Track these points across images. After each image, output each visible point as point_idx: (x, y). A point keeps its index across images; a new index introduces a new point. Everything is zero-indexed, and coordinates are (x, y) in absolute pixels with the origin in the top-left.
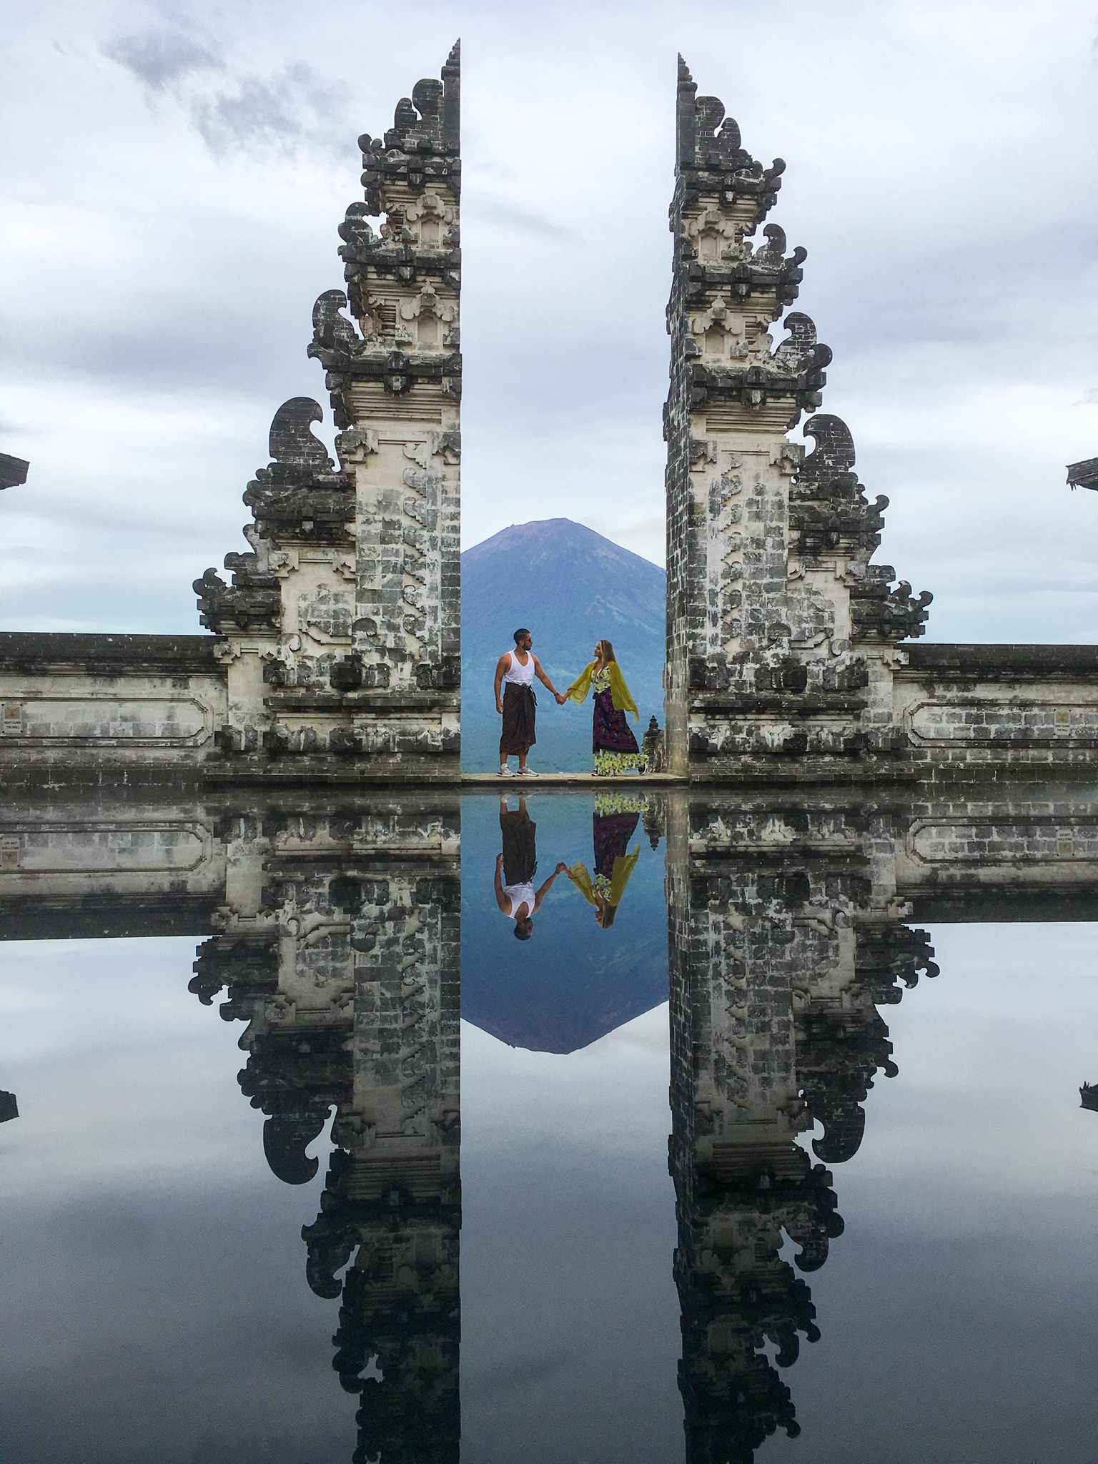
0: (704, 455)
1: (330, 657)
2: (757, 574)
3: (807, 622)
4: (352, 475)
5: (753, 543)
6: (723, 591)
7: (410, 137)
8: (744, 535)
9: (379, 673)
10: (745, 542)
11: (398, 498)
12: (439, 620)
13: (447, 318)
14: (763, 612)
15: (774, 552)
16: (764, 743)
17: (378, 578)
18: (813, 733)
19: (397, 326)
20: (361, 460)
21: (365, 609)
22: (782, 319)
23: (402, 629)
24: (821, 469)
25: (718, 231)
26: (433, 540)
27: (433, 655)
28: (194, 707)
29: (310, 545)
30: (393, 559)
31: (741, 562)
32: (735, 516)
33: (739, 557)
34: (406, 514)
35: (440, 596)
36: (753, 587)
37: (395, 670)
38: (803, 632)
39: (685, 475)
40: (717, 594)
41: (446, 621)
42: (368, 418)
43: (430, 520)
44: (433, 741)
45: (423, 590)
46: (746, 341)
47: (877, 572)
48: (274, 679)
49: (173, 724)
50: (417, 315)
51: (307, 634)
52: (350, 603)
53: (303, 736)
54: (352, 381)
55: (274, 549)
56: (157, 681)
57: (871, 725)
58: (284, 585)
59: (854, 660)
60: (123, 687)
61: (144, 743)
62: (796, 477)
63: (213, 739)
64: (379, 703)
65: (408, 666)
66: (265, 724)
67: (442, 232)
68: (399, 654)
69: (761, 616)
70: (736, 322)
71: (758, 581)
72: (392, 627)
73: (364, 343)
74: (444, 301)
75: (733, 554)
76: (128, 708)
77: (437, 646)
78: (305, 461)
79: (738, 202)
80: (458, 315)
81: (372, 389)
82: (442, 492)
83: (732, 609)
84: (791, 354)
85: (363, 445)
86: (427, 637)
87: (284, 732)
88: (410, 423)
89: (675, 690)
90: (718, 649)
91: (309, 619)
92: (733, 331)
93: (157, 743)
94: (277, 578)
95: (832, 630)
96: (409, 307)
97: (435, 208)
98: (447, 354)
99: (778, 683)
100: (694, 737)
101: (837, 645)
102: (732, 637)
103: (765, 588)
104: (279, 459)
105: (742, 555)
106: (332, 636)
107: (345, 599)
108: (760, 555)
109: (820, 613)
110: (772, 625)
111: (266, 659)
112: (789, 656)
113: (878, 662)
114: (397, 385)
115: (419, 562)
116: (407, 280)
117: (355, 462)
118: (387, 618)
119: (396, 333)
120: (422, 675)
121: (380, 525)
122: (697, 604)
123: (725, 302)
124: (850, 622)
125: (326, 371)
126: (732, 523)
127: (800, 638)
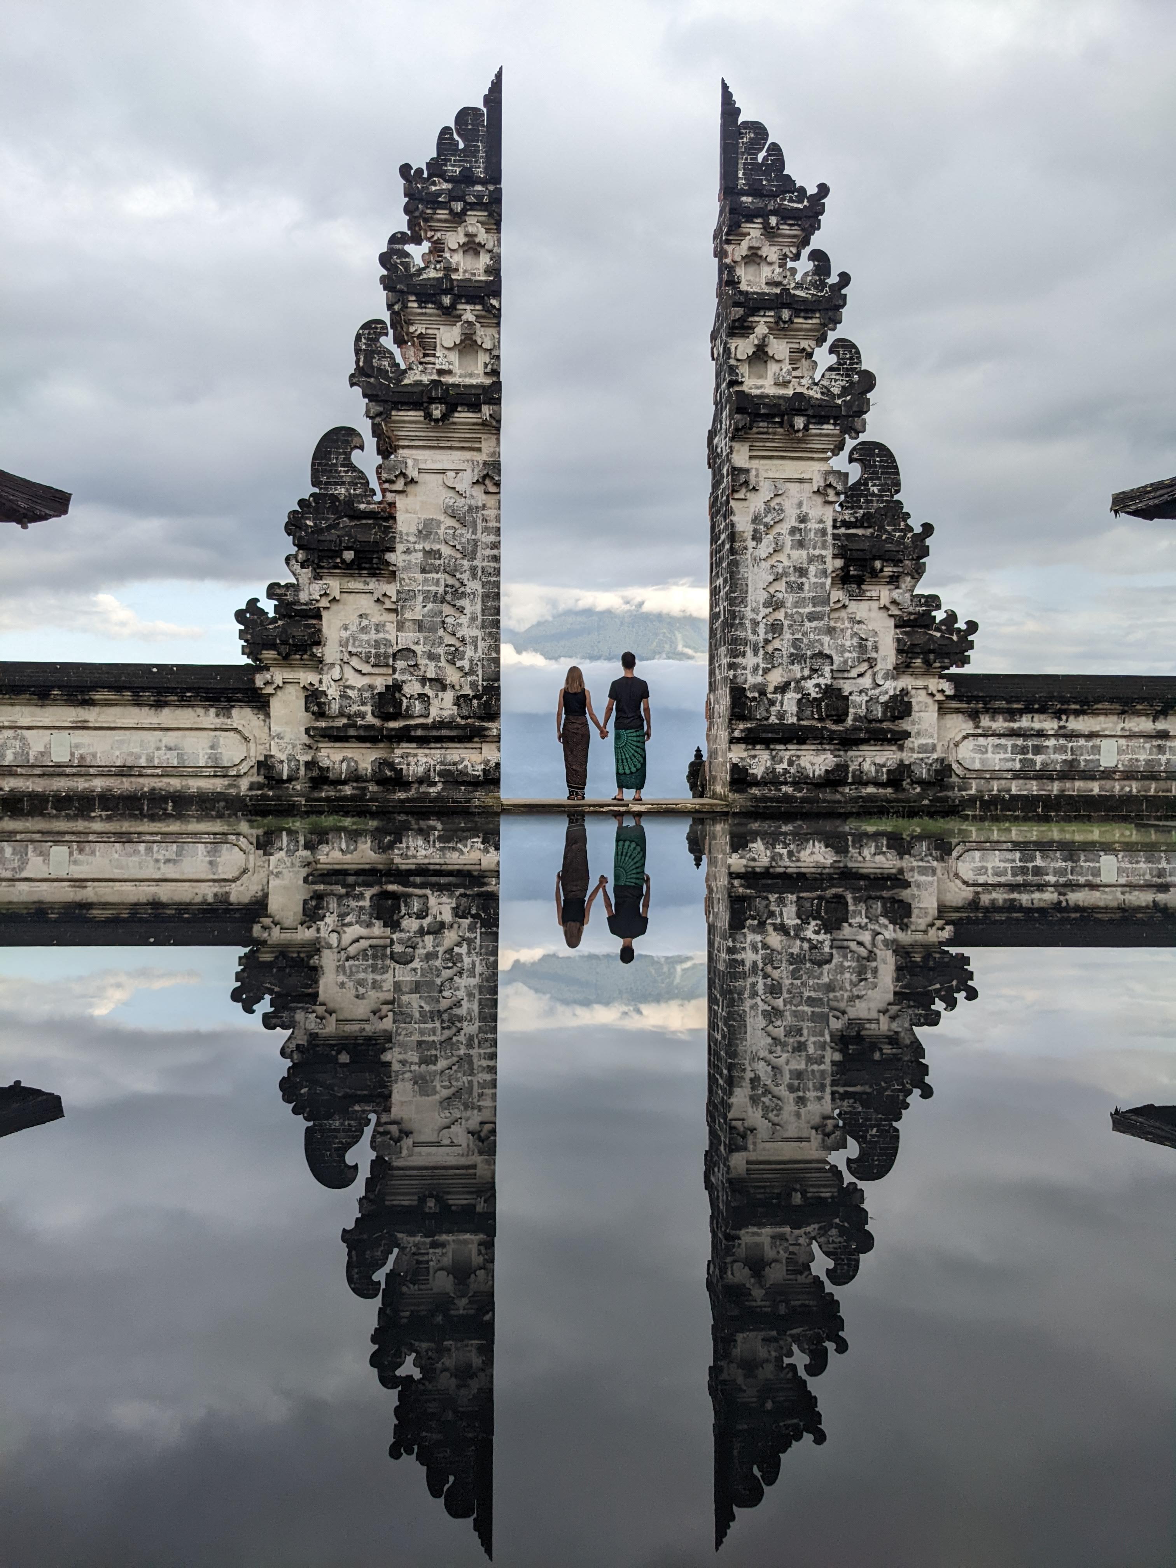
0: (746, 483)
1: (372, 687)
2: (799, 603)
3: (850, 652)
4: (392, 505)
5: (795, 572)
6: (764, 620)
7: (453, 166)
8: (786, 563)
9: (419, 703)
10: (787, 570)
11: (439, 527)
12: (480, 650)
13: (488, 345)
14: (805, 641)
15: (816, 580)
16: (805, 774)
17: (418, 608)
18: (855, 763)
19: (437, 355)
20: (401, 489)
21: (407, 638)
22: (827, 345)
23: (442, 659)
24: (866, 496)
25: (761, 257)
26: (473, 569)
27: (473, 685)
28: (237, 736)
29: (351, 575)
30: (433, 588)
31: (784, 590)
32: (777, 544)
33: (781, 586)
34: (446, 543)
35: (480, 625)
36: (795, 616)
37: (436, 701)
38: (846, 662)
39: (728, 502)
40: (758, 623)
41: (486, 651)
42: (408, 447)
43: (470, 549)
44: (474, 771)
45: (464, 620)
46: (789, 367)
47: (923, 600)
48: (316, 708)
49: (216, 754)
51: (349, 664)
52: (391, 633)
53: (344, 765)
54: (393, 409)
55: (315, 578)
56: (200, 711)
57: (915, 755)
58: (325, 614)
59: (898, 689)
60: (168, 716)
61: (189, 772)
62: (841, 505)
63: (255, 769)
64: (419, 733)
65: (449, 696)
66: (307, 753)
67: (485, 260)
68: (440, 684)
69: (802, 646)
70: (779, 348)
71: (800, 610)
72: (432, 657)
73: (405, 372)
74: (485, 328)
75: (776, 582)
76: (170, 738)
77: (477, 676)
78: (347, 490)
79: (782, 227)
80: (499, 342)
81: (412, 418)
82: (483, 520)
83: (773, 638)
84: (836, 380)
85: (403, 475)
86: (467, 668)
87: (325, 763)
88: (449, 452)
89: (716, 720)
90: (759, 679)
91: (350, 649)
92: (776, 357)
93: (201, 772)
94: (319, 608)
95: (876, 659)
96: (449, 335)
97: (476, 235)
98: (488, 381)
99: (820, 713)
100: (735, 766)
101: (880, 675)
102: (774, 667)
103: (807, 617)
104: (320, 489)
105: (784, 584)
106: (373, 666)
107: (386, 629)
108: (802, 584)
109: (864, 642)
110: (814, 655)
111: (307, 689)
112: (831, 685)
113: (923, 692)
114: (437, 413)
115: (460, 592)
116: (447, 308)
117: (395, 491)
118: (428, 647)
119: (437, 361)
120: (463, 705)
121: (421, 554)
122: (738, 633)
123: (769, 327)
124: (894, 652)
125: (366, 400)
126: (775, 551)
127: (843, 668)
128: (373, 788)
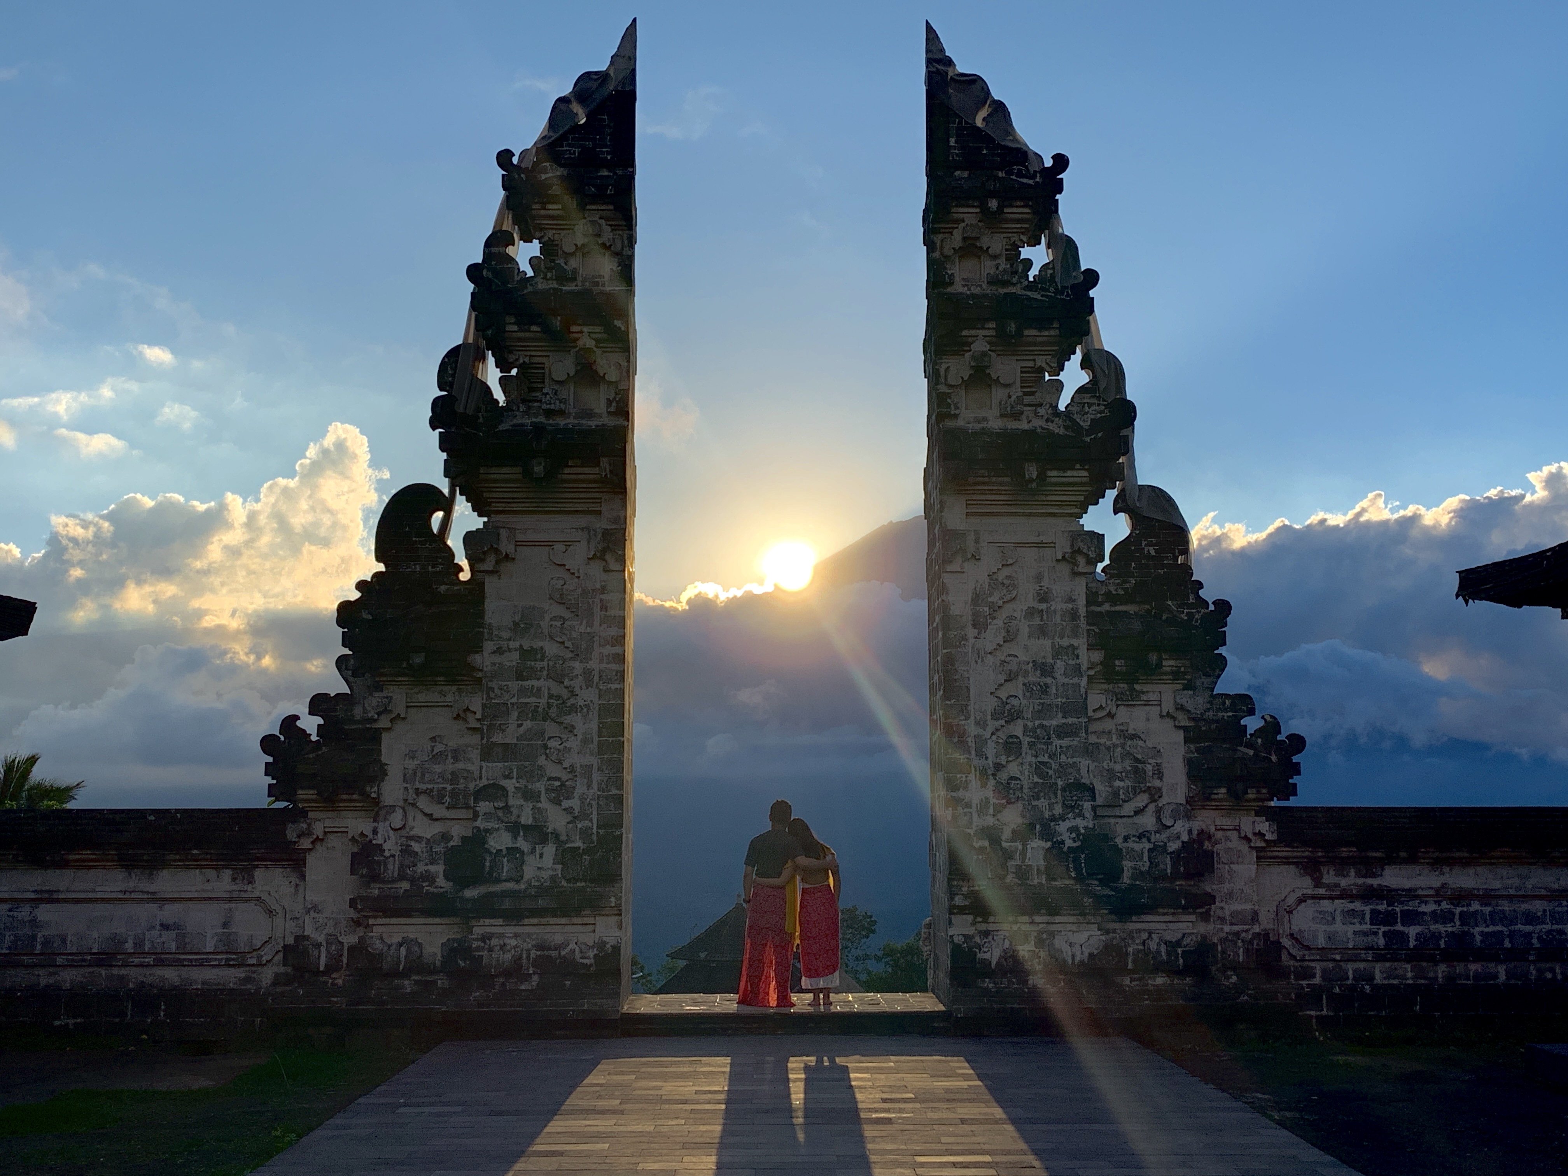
1: (445, 837)
2: (1043, 711)
3: (1121, 779)
4: (485, 587)
5: (1036, 669)
6: (994, 737)
8: (1023, 657)
9: (508, 861)
10: (1024, 667)
11: (542, 618)
12: (595, 786)
13: (612, 377)
14: (1055, 766)
15: (1066, 680)
16: (1061, 958)
17: (512, 727)
18: (1138, 941)
19: (545, 390)
20: (491, 568)
21: (495, 771)
23: (543, 798)
24: (1138, 559)
25: (981, 249)
26: (588, 674)
27: (585, 834)
28: (259, 909)
29: (421, 684)
30: (533, 700)
31: (1020, 695)
32: (1008, 632)
33: (1016, 688)
34: (551, 637)
35: (596, 750)
36: (1038, 731)
37: (532, 857)
38: (1116, 794)
40: (986, 740)
41: (604, 786)
42: (502, 512)
43: (584, 646)
44: (581, 958)
45: (573, 743)
46: (1020, 393)
47: (1228, 703)
48: (366, 870)
49: (230, 934)
50: (571, 374)
51: (414, 805)
52: (473, 763)
53: (403, 949)
54: (480, 465)
55: (374, 690)
56: (211, 873)
57: (1226, 928)
58: (386, 739)
59: (1195, 833)
60: (166, 882)
61: (190, 960)
63: (281, 955)
64: (507, 904)
65: (550, 850)
66: (354, 933)
67: (611, 265)
68: (538, 834)
69: (1051, 772)
70: (1006, 368)
71: (1045, 723)
72: (529, 795)
73: (504, 412)
74: (607, 354)
75: (1007, 684)
76: (169, 913)
77: (591, 820)
78: (423, 567)
79: (1006, 210)
81: (506, 476)
82: (601, 607)
83: (1007, 762)
84: (1090, 405)
85: (495, 549)
86: (577, 809)
87: (377, 945)
88: (558, 517)
90: (990, 821)
91: (418, 785)
92: (1002, 381)
93: (208, 960)
94: (376, 729)
95: (1160, 789)
96: (561, 365)
97: (599, 235)
98: (611, 422)
99: (1077, 869)
100: (956, 950)
101: (1167, 812)
102: (1010, 802)
103: (1055, 731)
104: (387, 566)
105: (1021, 686)
106: (447, 808)
107: (467, 756)
108: (1047, 686)
109: (1140, 766)
110: (1069, 785)
111: (357, 841)
112: (1093, 829)
113: (1233, 835)
114: (539, 469)
115: (569, 704)
116: (558, 331)
117: (488, 572)
118: (523, 782)
119: (544, 399)
120: (569, 863)
121: (516, 655)
122: (957, 755)
123: (989, 343)
124: (1185, 779)
125: (445, 455)
126: (1006, 641)
127: (1110, 802)
128: (442, 982)
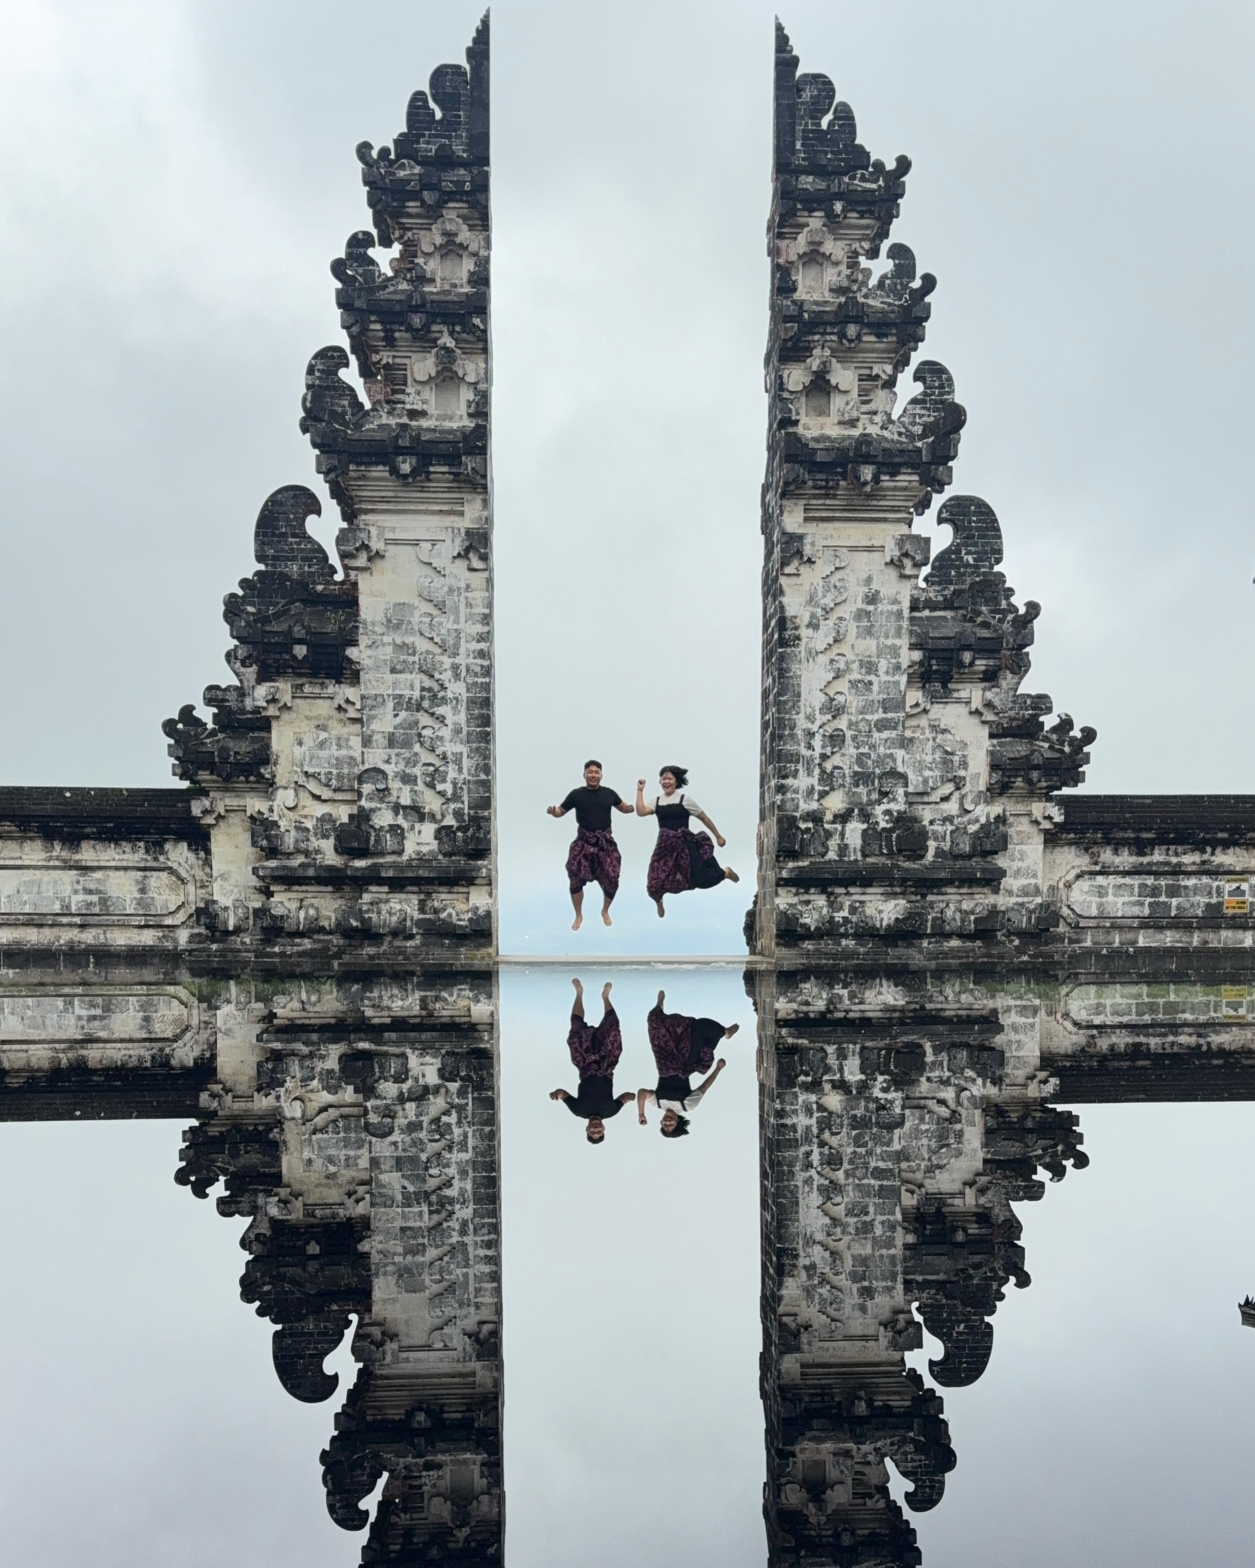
0: (800, 552)
1: (333, 816)
2: (865, 707)
3: (930, 769)
4: (355, 585)
5: (861, 668)
6: (821, 730)
7: (427, 143)
8: (850, 656)
9: (391, 837)
10: (850, 666)
11: (412, 614)
12: (465, 770)
13: (471, 378)
14: (873, 756)
15: (889, 678)
16: (870, 923)
17: (388, 718)
18: (935, 910)
19: (408, 390)
20: (364, 566)
21: (375, 758)
22: (910, 370)
23: (419, 781)
24: (958, 567)
25: (823, 255)
26: (455, 667)
27: (458, 814)
28: (171, 877)
29: (305, 676)
30: (407, 693)
31: (846, 692)
32: (838, 632)
33: (842, 685)
34: (421, 634)
35: (465, 739)
36: (861, 725)
37: (412, 832)
38: (925, 782)
39: (777, 578)
40: (813, 733)
41: (473, 772)
42: (372, 511)
43: (451, 642)
44: (459, 920)
45: (446, 733)
46: (858, 400)
47: (1028, 702)
48: (265, 843)
49: (147, 899)
50: (433, 375)
51: (304, 787)
52: (355, 749)
53: (302, 913)
54: (350, 462)
55: (262, 680)
56: (126, 845)
57: (1013, 900)
58: (274, 725)
59: (992, 816)
60: (86, 852)
61: (113, 921)
62: (925, 580)
63: (195, 916)
64: (391, 873)
65: (428, 829)
66: (257, 898)
67: (467, 267)
68: (417, 812)
69: (870, 762)
70: (845, 375)
71: (868, 717)
72: (407, 779)
73: (368, 413)
74: (466, 355)
75: (835, 682)
76: (90, 879)
77: (462, 802)
78: (300, 568)
79: (850, 215)
80: (488, 374)
81: (377, 474)
82: (466, 605)
83: (831, 753)
84: (920, 416)
85: (366, 547)
86: (449, 793)
87: (279, 910)
88: (423, 517)
89: (766, 857)
90: (814, 806)
91: (306, 769)
92: (841, 388)
93: (129, 921)
94: (267, 717)
95: (964, 778)
96: (423, 366)
97: (457, 235)
98: (472, 425)
99: (890, 847)
100: (782, 915)
101: (969, 798)
102: (832, 789)
103: (876, 725)
104: (267, 565)
105: (847, 684)
106: (335, 790)
107: (351, 743)
108: (870, 683)
109: (949, 757)
110: (884, 774)
111: (255, 819)
112: (905, 812)
113: (1025, 820)
114: (406, 468)
115: (439, 697)
116: (417, 330)
117: (357, 569)
118: (401, 766)
119: (407, 399)
120: (445, 839)
121: (390, 649)
122: (788, 747)
123: (831, 348)
124: (988, 769)
125: (317, 452)
126: (836, 641)
127: (921, 789)
128: (336, 940)
